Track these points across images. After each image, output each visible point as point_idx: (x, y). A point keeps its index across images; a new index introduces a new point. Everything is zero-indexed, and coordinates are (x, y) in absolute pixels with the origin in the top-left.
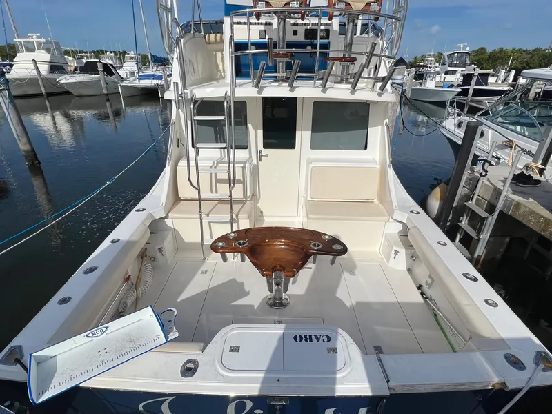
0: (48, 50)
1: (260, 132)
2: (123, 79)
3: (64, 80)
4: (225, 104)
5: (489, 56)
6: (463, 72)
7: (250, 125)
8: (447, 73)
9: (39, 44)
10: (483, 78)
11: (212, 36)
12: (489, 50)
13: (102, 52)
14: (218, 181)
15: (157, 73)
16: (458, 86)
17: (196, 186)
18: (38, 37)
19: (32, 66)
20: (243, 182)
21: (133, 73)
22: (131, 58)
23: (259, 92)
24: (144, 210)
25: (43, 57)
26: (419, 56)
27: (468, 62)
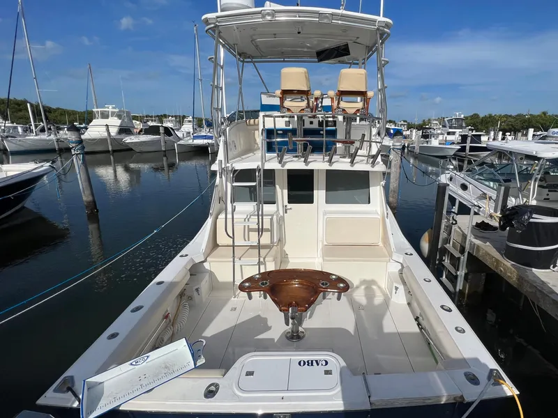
0: (119, 117)
1: (286, 192)
2: (180, 139)
3: (129, 140)
4: (257, 174)
5: (482, 120)
6: (461, 133)
7: (277, 186)
8: (449, 133)
9: (113, 114)
10: (477, 138)
11: (252, 121)
12: (482, 115)
13: (165, 116)
14: (250, 230)
15: (209, 134)
16: (458, 143)
17: (231, 235)
18: (113, 108)
19: (104, 129)
20: (271, 231)
21: (189, 133)
22: (190, 121)
23: (283, 166)
24: (187, 255)
25: (115, 122)
26: (426, 120)
27: (464, 125)
